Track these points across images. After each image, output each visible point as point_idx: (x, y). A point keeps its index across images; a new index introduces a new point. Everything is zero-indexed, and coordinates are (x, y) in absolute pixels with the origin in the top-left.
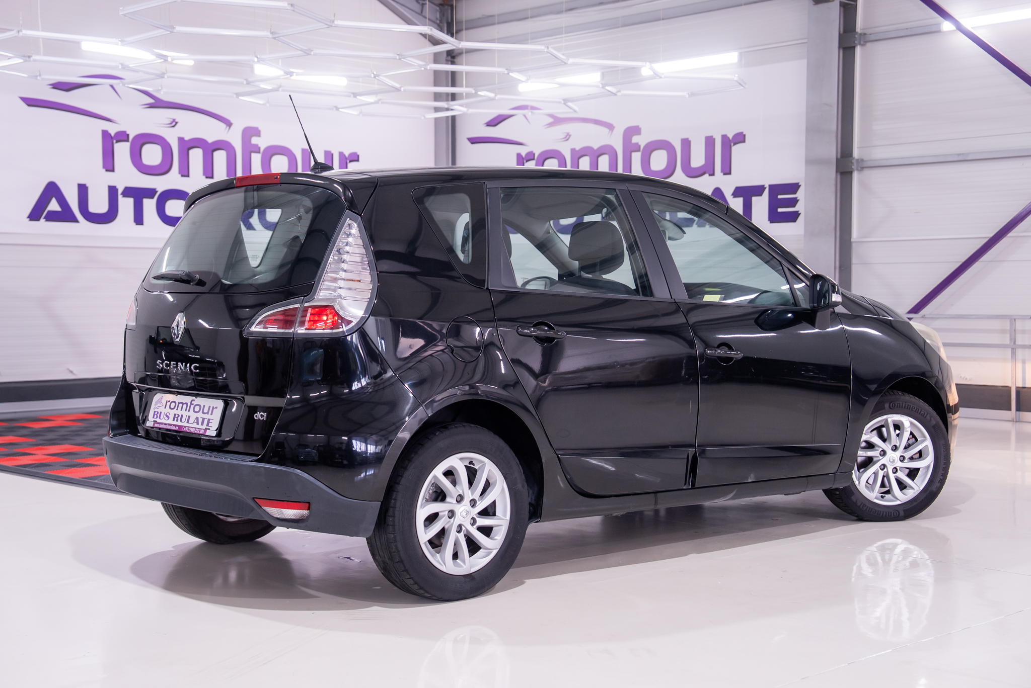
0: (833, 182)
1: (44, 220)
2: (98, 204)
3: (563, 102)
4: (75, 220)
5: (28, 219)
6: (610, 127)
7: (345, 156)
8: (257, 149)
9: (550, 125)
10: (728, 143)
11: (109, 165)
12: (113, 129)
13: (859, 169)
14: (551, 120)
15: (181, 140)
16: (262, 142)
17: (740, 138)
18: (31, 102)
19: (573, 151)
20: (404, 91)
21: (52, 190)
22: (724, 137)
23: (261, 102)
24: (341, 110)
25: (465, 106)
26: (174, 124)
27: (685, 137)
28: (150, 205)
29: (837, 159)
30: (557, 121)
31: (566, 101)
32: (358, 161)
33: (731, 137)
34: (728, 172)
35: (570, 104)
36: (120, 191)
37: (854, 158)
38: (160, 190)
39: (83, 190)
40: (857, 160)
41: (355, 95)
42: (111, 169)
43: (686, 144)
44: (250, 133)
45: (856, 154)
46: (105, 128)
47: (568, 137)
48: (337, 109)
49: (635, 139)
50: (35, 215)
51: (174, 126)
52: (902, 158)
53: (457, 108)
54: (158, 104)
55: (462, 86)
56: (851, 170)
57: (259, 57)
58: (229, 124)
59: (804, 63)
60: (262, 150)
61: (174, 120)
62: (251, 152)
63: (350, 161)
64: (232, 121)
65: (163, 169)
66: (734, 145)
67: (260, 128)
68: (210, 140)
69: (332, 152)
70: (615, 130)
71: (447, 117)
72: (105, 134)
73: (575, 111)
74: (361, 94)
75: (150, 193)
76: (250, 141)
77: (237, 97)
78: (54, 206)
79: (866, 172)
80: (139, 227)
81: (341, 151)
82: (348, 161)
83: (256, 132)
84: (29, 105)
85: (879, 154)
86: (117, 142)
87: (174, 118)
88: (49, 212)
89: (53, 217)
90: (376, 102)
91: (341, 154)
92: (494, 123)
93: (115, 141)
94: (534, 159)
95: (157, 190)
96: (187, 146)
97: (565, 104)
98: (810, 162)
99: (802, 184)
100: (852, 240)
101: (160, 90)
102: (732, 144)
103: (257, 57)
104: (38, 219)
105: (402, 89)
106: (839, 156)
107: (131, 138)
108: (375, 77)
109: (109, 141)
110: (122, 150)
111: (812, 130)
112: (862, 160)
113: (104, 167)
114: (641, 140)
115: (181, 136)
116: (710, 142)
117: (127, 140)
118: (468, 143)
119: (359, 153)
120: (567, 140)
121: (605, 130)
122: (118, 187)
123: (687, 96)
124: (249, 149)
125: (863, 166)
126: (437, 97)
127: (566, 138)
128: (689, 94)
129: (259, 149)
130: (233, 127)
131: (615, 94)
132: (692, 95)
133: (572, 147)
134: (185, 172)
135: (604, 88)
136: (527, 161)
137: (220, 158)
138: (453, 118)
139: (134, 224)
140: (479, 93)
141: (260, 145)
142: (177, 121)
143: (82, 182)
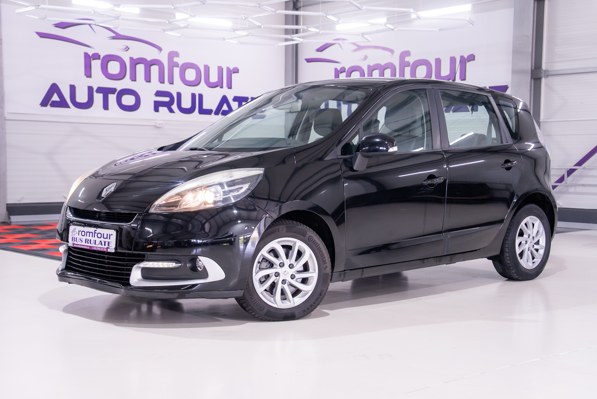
0: (529, 84)
1: (50, 106)
2: (82, 97)
3: (361, 35)
4: (68, 107)
5: (40, 106)
6: (392, 51)
7: (230, 69)
9: (355, 50)
10: (464, 61)
11: (88, 74)
12: (91, 52)
13: (546, 76)
14: (356, 47)
15: (131, 59)
17: (472, 58)
18: (42, 35)
19: (369, 66)
20: (263, 28)
21: (54, 88)
22: (462, 57)
23: (178, 35)
24: (226, 40)
25: (301, 38)
26: (127, 49)
27: (437, 57)
28: (112, 98)
29: (532, 70)
30: (359, 48)
31: (363, 34)
32: (238, 72)
33: (466, 57)
34: (464, 79)
35: (365, 36)
36: (95, 89)
37: (542, 70)
38: (119, 89)
39: (73, 88)
40: (545, 71)
41: (234, 30)
42: (90, 76)
43: (438, 61)
44: (173, 55)
45: (544, 67)
46: (86, 51)
47: (366, 58)
48: (224, 39)
49: (407, 59)
50: (44, 104)
51: (127, 51)
52: (573, 69)
53: (297, 39)
54: (118, 37)
55: (300, 25)
56: (541, 77)
57: (174, 5)
58: (160, 49)
59: (512, 10)
60: (180, 65)
61: (127, 47)
62: (173, 67)
63: (234, 73)
64: (162, 47)
65: (120, 77)
66: (468, 62)
67: (179, 52)
68: (149, 59)
69: (223, 67)
70: (395, 54)
71: (293, 45)
72: (86, 55)
73: (369, 41)
74: (238, 30)
75: (112, 91)
76: (173, 60)
77: (164, 32)
78: (55, 98)
79: (550, 78)
80: (106, 111)
81: (228, 66)
82: (232, 73)
83: (177, 54)
84: (41, 37)
85: (558, 67)
86: (93, 59)
87: (127, 45)
88: (53, 101)
89: (55, 104)
90: (247, 35)
91: (228, 69)
92: (322, 49)
93: (92, 59)
94: (345, 72)
95: (117, 89)
96: (135, 62)
97: (362, 36)
98: (515, 72)
99: (510, 86)
100: (540, 121)
101: (118, 27)
102: (467, 62)
103: (173, 6)
104: (46, 106)
105: (262, 26)
106: (533, 68)
107: (101, 57)
108: (245, 19)
109: (88, 59)
110: (96, 65)
111: (516, 52)
112: (548, 71)
113: (85, 75)
114: (410, 59)
115: (132, 56)
116: (453, 60)
117: (99, 59)
118: (306, 62)
119: (239, 68)
120: (365, 60)
121: (388, 53)
122: (93, 87)
123: (438, 31)
124: (172, 65)
125: (548, 74)
126: (287, 32)
127: (364, 58)
128: (439, 29)
129: (178, 64)
130: (162, 51)
131: (393, 30)
132: (440, 30)
133: (369, 64)
134: (134, 78)
135: (387, 25)
136: (341, 73)
137: (155, 70)
138: (297, 45)
139: (103, 109)
140: (309, 29)
141: (179, 62)
142: (129, 47)
143: (72, 84)
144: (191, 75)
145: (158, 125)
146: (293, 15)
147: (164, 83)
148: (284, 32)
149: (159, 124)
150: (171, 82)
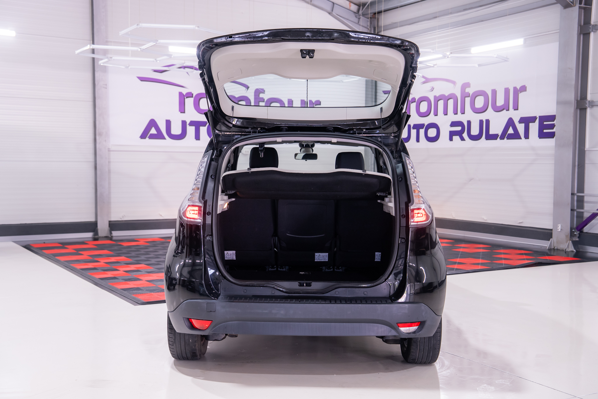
1: (148, 138)
2: (176, 130)
4: (164, 138)
5: (140, 138)
6: (454, 83)
7: (312, 102)
8: (262, 100)
9: (424, 83)
10: (517, 92)
11: (182, 110)
12: (184, 91)
13: (590, 106)
16: (265, 96)
17: (523, 89)
18: (143, 79)
19: (435, 97)
21: (153, 123)
22: (515, 88)
27: (493, 88)
28: (203, 130)
29: (577, 101)
30: (427, 80)
32: (320, 104)
33: (518, 88)
34: (517, 109)
36: (188, 123)
39: (168, 123)
40: (589, 101)
42: (184, 112)
43: (494, 92)
44: (258, 92)
45: (589, 98)
46: (180, 91)
49: (467, 90)
50: (143, 136)
56: (586, 107)
58: (248, 88)
60: (265, 100)
62: (259, 101)
63: (316, 105)
64: (249, 86)
66: (520, 93)
67: (265, 89)
68: (237, 96)
70: (457, 85)
72: (181, 94)
75: (204, 124)
76: (259, 96)
78: (153, 131)
80: (198, 141)
81: (310, 99)
82: (314, 105)
83: (263, 91)
84: (141, 81)
86: (187, 98)
88: (151, 134)
89: (152, 137)
91: (310, 101)
93: (185, 98)
94: (415, 102)
98: (559, 103)
100: (586, 149)
104: (145, 138)
106: (579, 100)
107: (194, 96)
109: (182, 98)
110: (189, 102)
111: (561, 84)
112: (592, 101)
113: (179, 111)
114: (470, 90)
116: (507, 91)
117: (192, 97)
118: (383, 94)
119: (320, 100)
120: (432, 91)
121: (451, 85)
122: (187, 121)
124: (258, 99)
125: (592, 105)
127: (431, 90)
133: (435, 95)
136: (412, 103)
139: (195, 140)
141: (264, 98)
143: (168, 119)
149: (246, 151)
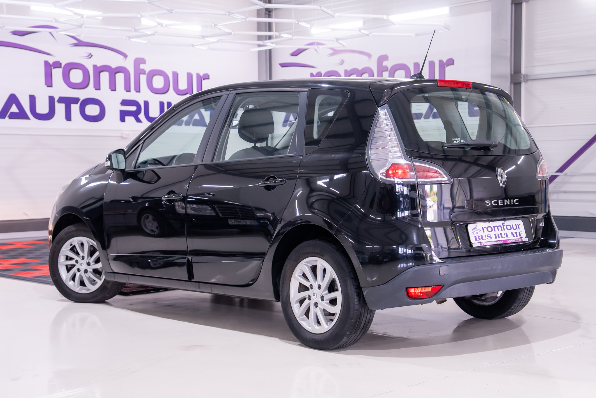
1: (8, 118)
2: (43, 108)
3: (335, 40)
4: (28, 118)
6: (369, 55)
7: (200, 76)
8: (143, 72)
9: (331, 55)
10: (443, 65)
11: (49, 83)
12: (51, 60)
13: (525, 81)
14: (332, 51)
15: (95, 67)
16: (147, 67)
17: (451, 62)
19: (346, 71)
21: (13, 99)
22: (441, 62)
23: (145, 42)
24: (195, 47)
25: (274, 43)
26: (90, 56)
27: (415, 61)
28: (75, 108)
29: (511, 75)
30: (335, 52)
31: (337, 40)
32: (209, 79)
33: (445, 61)
35: (340, 41)
36: (56, 99)
37: (522, 74)
38: (82, 98)
39: (32, 99)
40: (524, 75)
41: (204, 37)
42: (51, 85)
43: (417, 66)
44: (139, 61)
45: (523, 71)
46: (46, 60)
47: (342, 62)
48: (193, 46)
49: (385, 63)
50: (2, 115)
51: (90, 58)
52: (552, 74)
53: (269, 45)
54: (80, 43)
55: (273, 31)
56: (520, 82)
58: (125, 56)
59: (489, 14)
60: (147, 72)
61: (90, 54)
62: (140, 74)
63: (204, 79)
64: (128, 54)
65: (83, 85)
66: (447, 66)
67: (145, 59)
68: (114, 66)
69: (192, 73)
70: (372, 58)
71: (266, 50)
72: (46, 63)
73: (344, 46)
75: (75, 100)
76: (139, 67)
77: (129, 39)
78: (14, 109)
79: (530, 83)
80: (69, 122)
81: (198, 72)
82: (202, 79)
83: (143, 61)
85: (538, 71)
86: (54, 68)
87: (90, 52)
88: (11, 113)
89: (13, 116)
90: (218, 42)
91: (198, 75)
92: (296, 53)
93: (52, 68)
95: (80, 98)
96: (98, 70)
97: (337, 41)
98: (494, 76)
101: (80, 35)
102: (446, 66)
104: (4, 117)
105: (233, 33)
106: (513, 73)
107: (63, 65)
108: (215, 26)
109: (49, 67)
110: (57, 73)
111: (495, 56)
112: (527, 75)
113: (46, 84)
114: (388, 64)
115: (95, 64)
116: (432, 65)
117: (61, 67)
118: (280, 67)
119: (209, 74)
121: (366, 58)
122: (55, 97)
123: (414, 36)
124: (139, 72)
125: (527, 79)
126: (260, 38)
127: (341, 63)
128: (415, 34)
129: (145, 71)
130: (128, 58)
131: (368, 35)
132: (417, 35)
133: (346, 69)
134: (98, 87)
135: (362, 31)
137: (120, 78)
138: (270, 51)
139: (65, 120)
140: (282, 35)
141: (145, 69)
142: (92, 54)
143: (32, 94)
144: (158, 82)
145: (124, 136)
146: (266, 23)
147: (130, 91)
148: (256, 38)
149: (126, 134)
150: (138, 90)
